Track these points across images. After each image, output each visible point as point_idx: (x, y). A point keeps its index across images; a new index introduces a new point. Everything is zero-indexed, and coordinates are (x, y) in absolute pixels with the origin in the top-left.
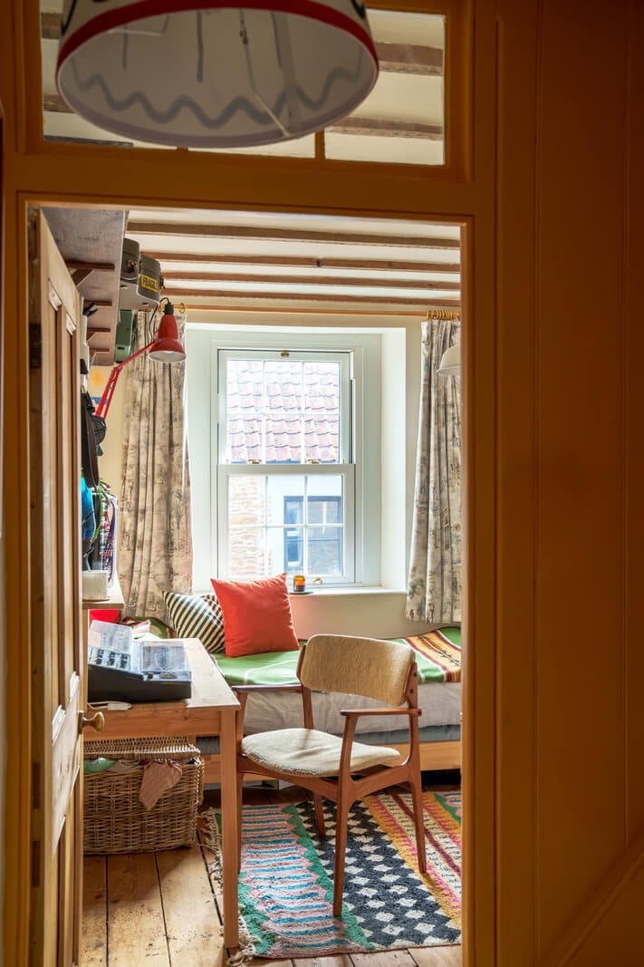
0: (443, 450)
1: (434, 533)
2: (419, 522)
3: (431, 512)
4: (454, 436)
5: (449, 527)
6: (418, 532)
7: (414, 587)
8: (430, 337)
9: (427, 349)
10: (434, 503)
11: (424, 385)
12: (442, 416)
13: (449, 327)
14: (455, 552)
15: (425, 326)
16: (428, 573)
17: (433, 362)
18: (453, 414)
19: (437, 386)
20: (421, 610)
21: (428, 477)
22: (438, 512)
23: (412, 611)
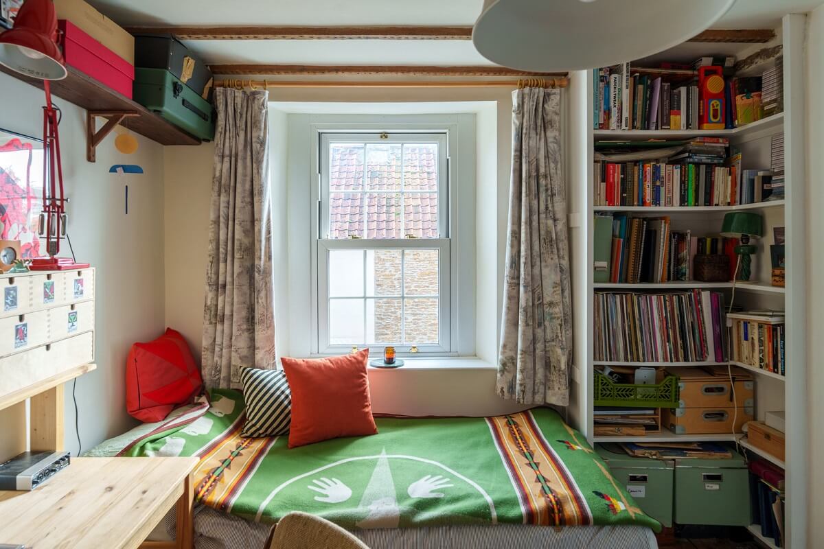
0: (535, 224)
1: (525, 310)
2: (510, 298)
3: (522, 289)
4: (547, 208)
5: (542, 304)
6: (508, 308)
7: (504, 365)
8: (521, 106)
9: (517, 118)
10: (525, 279)
11: (515, 156)
12: (534, 188)
13: (542, 94)
14: (548, 331)
15: (515, 94)
16: (519, 352)
17: (524, 131)
18: (546, 186)
19: (528, 156)
20: (512, 388)
21: (519, 252)
22: (530, 289)
23: (502, 389)
